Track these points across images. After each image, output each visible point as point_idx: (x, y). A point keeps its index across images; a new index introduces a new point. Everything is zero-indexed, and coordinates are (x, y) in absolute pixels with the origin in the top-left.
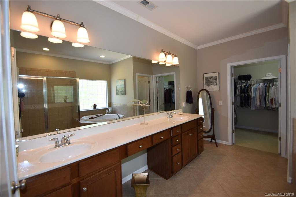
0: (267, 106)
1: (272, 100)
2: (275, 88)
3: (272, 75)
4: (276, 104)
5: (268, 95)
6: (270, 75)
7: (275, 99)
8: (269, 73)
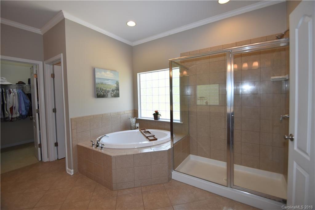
0: (6, 116)
1: (11, 109)
2: (13, 95)
3: (6, 81)
4: (16, 114)
5: (6, 104)
6: (4, 80)
7: (15, 107)
8: (4, 78)
